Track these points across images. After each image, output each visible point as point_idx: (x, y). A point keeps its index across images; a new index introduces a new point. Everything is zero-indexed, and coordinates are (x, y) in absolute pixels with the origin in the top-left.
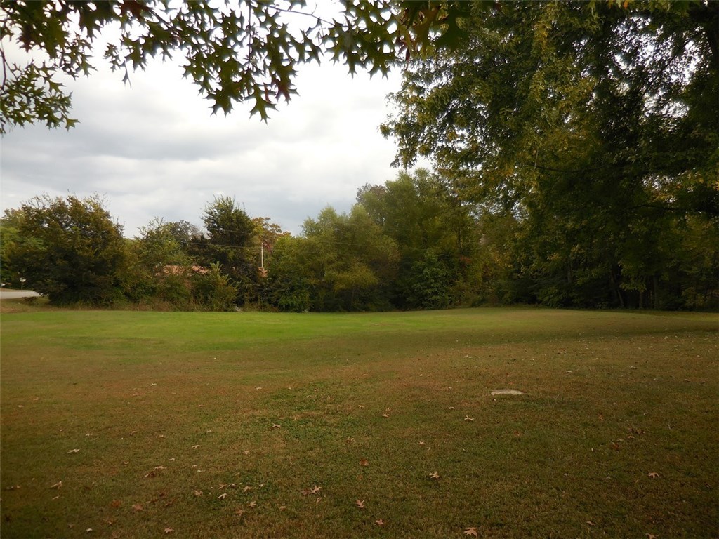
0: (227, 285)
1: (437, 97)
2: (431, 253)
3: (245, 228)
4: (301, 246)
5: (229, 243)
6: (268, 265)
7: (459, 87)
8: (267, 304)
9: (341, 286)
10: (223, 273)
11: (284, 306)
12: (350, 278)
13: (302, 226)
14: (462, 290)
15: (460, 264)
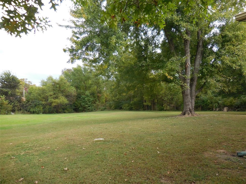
0: (8, 104)
1: (82, 41)
2: (87, 93)
3: (16, 82)
4: (39, 90)
5: (9, 88)
6: (26, 97)
7: (90, 38)
8: (25, 111)
9: (55, 104)
10: (6, 99)
11: (32, 112)
12: (58, 101)
13: (40, 82)
14: (98, 105)
15: (98, 96)
